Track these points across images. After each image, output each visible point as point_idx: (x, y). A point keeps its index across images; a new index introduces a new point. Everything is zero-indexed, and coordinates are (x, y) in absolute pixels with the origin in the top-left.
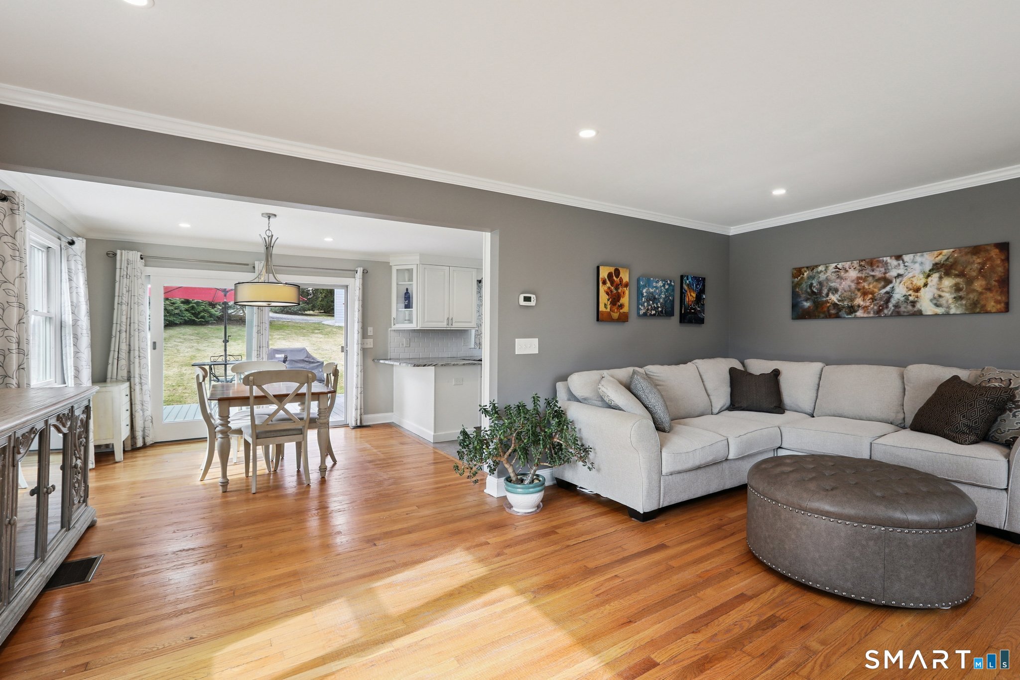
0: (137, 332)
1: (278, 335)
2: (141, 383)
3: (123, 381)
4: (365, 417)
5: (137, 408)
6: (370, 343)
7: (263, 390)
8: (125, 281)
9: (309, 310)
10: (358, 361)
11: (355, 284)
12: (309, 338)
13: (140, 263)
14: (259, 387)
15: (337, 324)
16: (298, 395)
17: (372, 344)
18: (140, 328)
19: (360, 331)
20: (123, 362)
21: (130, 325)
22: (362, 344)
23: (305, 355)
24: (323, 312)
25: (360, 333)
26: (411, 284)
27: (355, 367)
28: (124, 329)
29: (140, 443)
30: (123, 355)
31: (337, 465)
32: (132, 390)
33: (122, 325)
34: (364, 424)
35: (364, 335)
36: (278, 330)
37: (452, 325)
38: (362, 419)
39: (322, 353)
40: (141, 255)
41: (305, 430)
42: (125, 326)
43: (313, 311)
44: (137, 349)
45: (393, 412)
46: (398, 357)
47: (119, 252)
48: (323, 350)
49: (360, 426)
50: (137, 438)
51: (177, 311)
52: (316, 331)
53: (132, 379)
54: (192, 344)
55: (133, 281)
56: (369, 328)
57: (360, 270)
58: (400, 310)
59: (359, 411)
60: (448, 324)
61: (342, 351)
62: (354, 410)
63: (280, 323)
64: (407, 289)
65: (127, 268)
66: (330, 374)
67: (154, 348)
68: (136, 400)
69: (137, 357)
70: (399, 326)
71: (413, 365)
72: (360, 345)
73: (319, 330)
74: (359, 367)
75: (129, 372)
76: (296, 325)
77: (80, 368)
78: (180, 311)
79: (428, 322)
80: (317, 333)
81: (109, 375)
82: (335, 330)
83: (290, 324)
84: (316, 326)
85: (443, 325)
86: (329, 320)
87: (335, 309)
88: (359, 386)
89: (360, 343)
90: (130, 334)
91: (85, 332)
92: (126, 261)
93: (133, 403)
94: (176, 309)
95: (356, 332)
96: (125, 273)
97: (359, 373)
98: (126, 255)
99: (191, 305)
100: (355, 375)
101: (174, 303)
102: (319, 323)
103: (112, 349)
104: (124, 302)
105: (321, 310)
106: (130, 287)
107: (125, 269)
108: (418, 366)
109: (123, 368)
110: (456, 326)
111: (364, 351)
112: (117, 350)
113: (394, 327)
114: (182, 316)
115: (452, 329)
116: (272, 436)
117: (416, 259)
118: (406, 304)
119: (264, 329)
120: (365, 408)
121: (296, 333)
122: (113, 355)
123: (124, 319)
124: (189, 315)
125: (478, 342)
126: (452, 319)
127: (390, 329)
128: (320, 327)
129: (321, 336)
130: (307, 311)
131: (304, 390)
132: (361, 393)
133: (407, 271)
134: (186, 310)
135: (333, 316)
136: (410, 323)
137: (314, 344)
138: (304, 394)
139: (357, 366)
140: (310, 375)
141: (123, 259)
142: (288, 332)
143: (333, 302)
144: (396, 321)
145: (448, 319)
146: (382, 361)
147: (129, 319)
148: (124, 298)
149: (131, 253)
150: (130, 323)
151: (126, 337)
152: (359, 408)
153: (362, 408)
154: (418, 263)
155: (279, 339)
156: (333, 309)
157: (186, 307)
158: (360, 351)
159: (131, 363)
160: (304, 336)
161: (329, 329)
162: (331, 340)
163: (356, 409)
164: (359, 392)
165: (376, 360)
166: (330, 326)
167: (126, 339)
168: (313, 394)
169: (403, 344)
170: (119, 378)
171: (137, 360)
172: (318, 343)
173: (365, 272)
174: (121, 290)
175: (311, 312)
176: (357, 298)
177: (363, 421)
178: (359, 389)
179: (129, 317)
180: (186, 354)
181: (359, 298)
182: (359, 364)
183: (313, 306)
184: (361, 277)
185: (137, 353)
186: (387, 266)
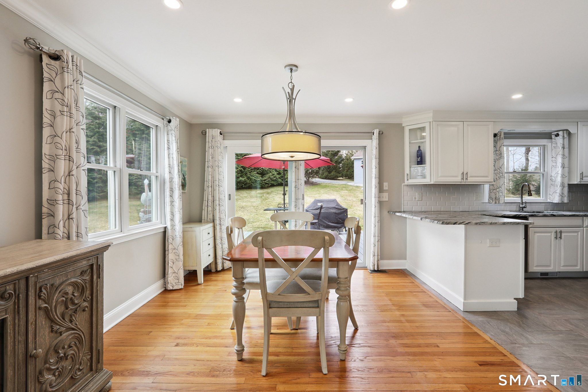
0: (218, 187)
1: (323, 191)
2: (220, 224)
3: (211, 222)
4: (382, 262)
5: (218, 242)
6: (385, 197)
7: (272, 253)
8: (211, 150)
9: (340, 177)
10: (376, 212)
11: (372, 145)
12: (340, 193)
13: (220, 138)
14: (269, 250)
15: (355, 185)
16: (314, 260)
17: (387, 197)
18: (220, 184)
19: (377, 186)
20: (210, 209)
21: (214, 182)
22: (379, 197)
23: (336, 204)
24: (347, 178)
25: (377, 188)
26: (422, 143)
27: (373, 218)
28: (210, 185)
29: (220, 268)
30: (210, 203)
31: (359, 331)
32: (215, 229)
33: (209, 182)
34: (381, 268)
35: (381, 189)
36: (323, 188)
37: (467, 179)
38: (379, 265)
39: (347, 202)
40: (221, 132)
41: (322, 303)
42: (210, 183)
43: (342, 177)
44: (217, 199)
45: (406, 260)
46: (411, 210)
47: (207, 130)
48: (348, 200)
49: (378, 271)
50: (218, 264)
51: (275, 179)
52: (344, 189)
53: (215, 221)
54: (280, 196)
55: (215, 150)
56: (384, 183)
57: (376, 132)
58: (412, 166)
59: (376, 257)
60: (463, 179)
61: (362, 203)
62: (372, 256)
63: (325, 184)
64: (419, 147)
65: (212, 141)
66: (352, 229)
67: (230, 199)
68: (217, 236)
69: (218, 205)
70: (412, 181)
71: (441, 222)
72: (377, 198)
73: (345, 188)
74: (377, 218)
75: (213, 216)
76: (333, 185)
77: (175, 213)
78: (276, 178)
79: (441, 176)
80: (344, 190)
81: (203, 218)
82: (354, 188)
83: (330, 185)
84: (344, 186)
85: (457, 180)
86: (351, 182)
87: (354, 176)
88: (377, 235)
89: (377, 196)
90: (214, 189)
91: (177, 186)
92: (211, 136)
93: (216, 239)
94: (274, 177)
95: (374, 187)
96: (211, 145)
97: (377, 223)
98: (211, 131)
99: (281, 175)
100: (373, 226)
101: (274, 174)
102: (345, 184)
103: (204, 200)
104: (210, 166)
105: (347, 177)
106: (214, 155)
107: (211, 142)
108: (448, 224)
109: (210, 213)
110: (471, 180)
111: (381, 204)
112: (207, 200)
113: (406, 182)
114: (278, 181)
115: (466, 183)
116: (285, 306)
117: (429, 116)
118: (419, 160)
119: (300, 185)
120: (382, 255)
121: (332, 190)
122: (205, 203)
123: (210, 178)
124: (280, 180)
125: (494, 197)
126: (467, 174)
127: (403, 184)
128: (346, 186)
129: (346, 191)
130: (339, 177)
131: (320, 254)
132: (378, 241)
133: (419, 130)
134: (279, 178)
135: (354, 180)
136: (422, 178)
137: (342, 197)
138: (320, 260)
139: (375, 217)
140: (327, 238)
141: (210, 135)
142: (329, 189)
143: (353, 172)
144: (410, 177)
145: (463, 173)
146: (398, 214)
147: (213, 178)
148: (210, 163)
149: (214, 130)
150: (214, 181)
151: (212, 191)
152: (376, 254)
153: (379, 254)
154: (431, 120)
155: (324, 193)
156: (353, 176)
157: (279, 176)
158: (377, 203)
159: (215, 209)
160: (337, 191)
161: (351, 188)
162: (352, 194)
163: (374, 256)
164: (377, 240)
165: (392, 212)
166: (352, 186)
167: (212, 192)
168: (331, 260)
169: (415, 198)
170: (209, 220)
171: (217, 208)
172: (345, 196)
173: (381, 134)
174: (208, 158)
175: (341, 178)
176: (374, 157)
177: (379, 266)
178: (377, 238)
179: (213, 176)
180: (277, 201)
181: (376, 156)
182: (377, 216)
183: (342, 175)
184: (377, 138)
185: (217, 202)
186: (400, 127)
